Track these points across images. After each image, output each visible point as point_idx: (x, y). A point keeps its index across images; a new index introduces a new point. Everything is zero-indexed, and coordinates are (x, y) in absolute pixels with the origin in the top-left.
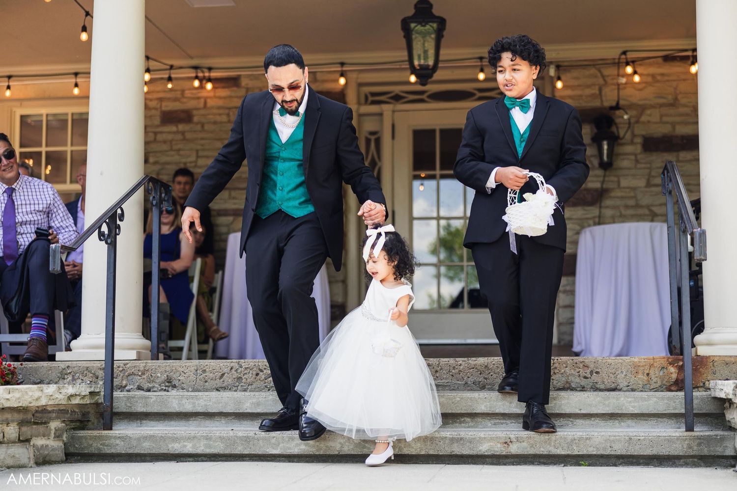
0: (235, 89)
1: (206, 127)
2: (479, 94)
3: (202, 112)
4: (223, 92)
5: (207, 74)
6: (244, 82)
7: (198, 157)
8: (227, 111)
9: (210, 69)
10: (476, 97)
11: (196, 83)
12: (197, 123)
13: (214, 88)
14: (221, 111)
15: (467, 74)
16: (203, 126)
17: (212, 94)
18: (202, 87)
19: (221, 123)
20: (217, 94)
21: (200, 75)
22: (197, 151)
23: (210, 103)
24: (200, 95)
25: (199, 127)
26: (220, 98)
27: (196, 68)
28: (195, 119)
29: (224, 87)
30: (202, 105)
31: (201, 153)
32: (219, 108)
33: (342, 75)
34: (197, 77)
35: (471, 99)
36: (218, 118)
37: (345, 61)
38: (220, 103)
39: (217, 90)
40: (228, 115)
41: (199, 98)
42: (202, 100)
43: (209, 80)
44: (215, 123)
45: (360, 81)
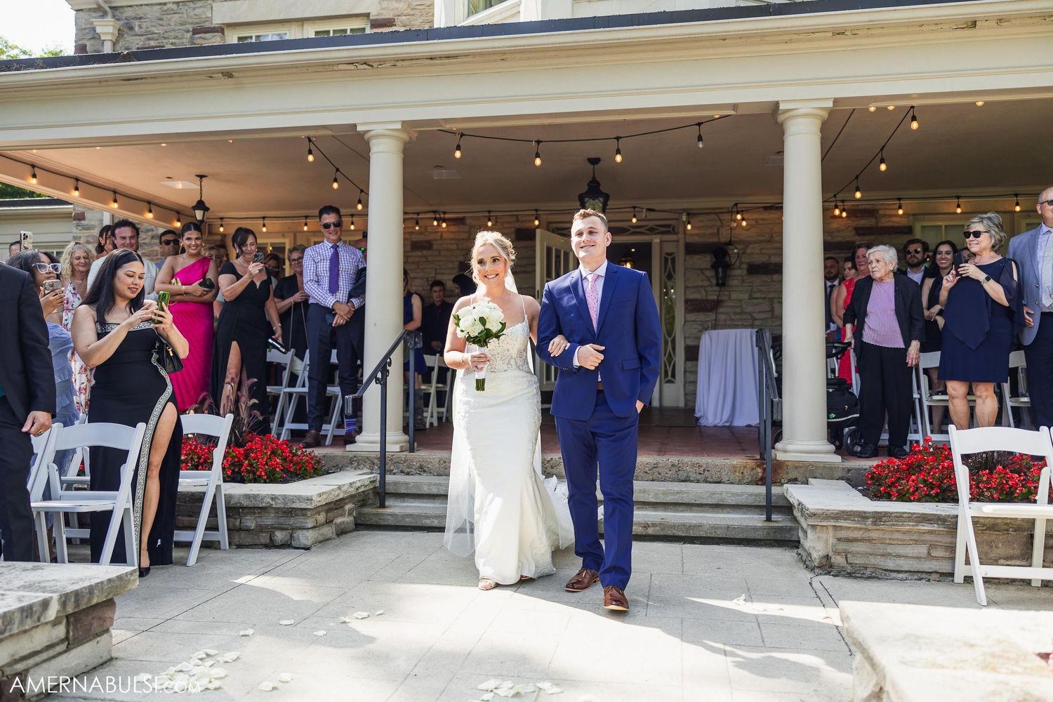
0: (461, 226)
1: (442, 253)
2: (632, 230)
3: (439, 242)
4: (454, 229)
5: (442, 216)
6: (468, 221)
7: (436, 274)
8: (456, 242)
9: (444, 213)
10: (630, 232)
11: (435, 223)
12: (436, 250)
13: (447, 225)
14: (453, 242)
15: (625, 216)
16: (440, 252)
17: (446, 230)
18: (439, 225)
19: (453, 250)
20: (450, 230)
21: (438, 216)
22: (436, 270)
23: (445, 236)
24: (437, 230)
25: (437, 253)
26: (452, 232)
27: (435, 212)
28: (435, 247)
29: (454, 225)
30: (439, 238)
31: (438, 271)
32: (451, 239)
33: (537, 219)
34: (435, 219)
35: (626, 234)
36: (451, 247)
37: (538, 208)
38: (452, 236)
39: (449, 227)
40: (457, 244)
41: (437, 232)
42: (439, 234)
43: (444, 220)
44: (448, 250)
45: (549, 220)
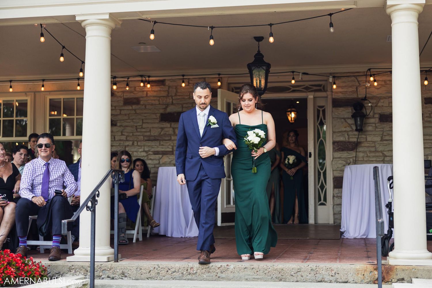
0: (162, 86)
1: (147, 107)
2: (292, 89)
3: (145, 99)
4: (156, 88)
5: (147, 79)
6: (167, 83)
7: (143, 123)
8: (158, 99)
9: (149, 77)
10: (291, 90)
11: (142, 84)
12: (142, 105)
13: (151, 86)
14: (155, 98)
15: (287, 79)
16: (145, 107)
17: (150, 89)
18: (145, 86)
19: (155, 104)
20: (153, 89)
21: (144, 79)
22: (143, 120)
23: (150, 94)
24: (144, 90)
25: (143, 107)
26: (155, 91)
27: (142, 76)
28: (142, 103)
29: (156, 86)
30: (145, 95)
32: (154, 97)
33: (219, 81)
34: (142, 81)
35: (288, 92)
36: (153, 102)
37: (221, 73)
38: (155, 94)
41: (143, 91)
42: (145, 92)
43: (149, 82)
44: (152, 105)
45: (229, 82)
